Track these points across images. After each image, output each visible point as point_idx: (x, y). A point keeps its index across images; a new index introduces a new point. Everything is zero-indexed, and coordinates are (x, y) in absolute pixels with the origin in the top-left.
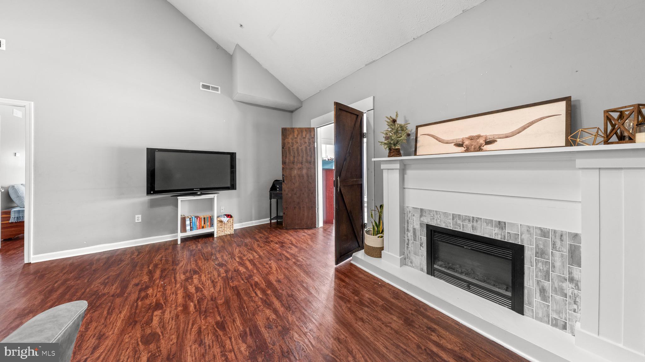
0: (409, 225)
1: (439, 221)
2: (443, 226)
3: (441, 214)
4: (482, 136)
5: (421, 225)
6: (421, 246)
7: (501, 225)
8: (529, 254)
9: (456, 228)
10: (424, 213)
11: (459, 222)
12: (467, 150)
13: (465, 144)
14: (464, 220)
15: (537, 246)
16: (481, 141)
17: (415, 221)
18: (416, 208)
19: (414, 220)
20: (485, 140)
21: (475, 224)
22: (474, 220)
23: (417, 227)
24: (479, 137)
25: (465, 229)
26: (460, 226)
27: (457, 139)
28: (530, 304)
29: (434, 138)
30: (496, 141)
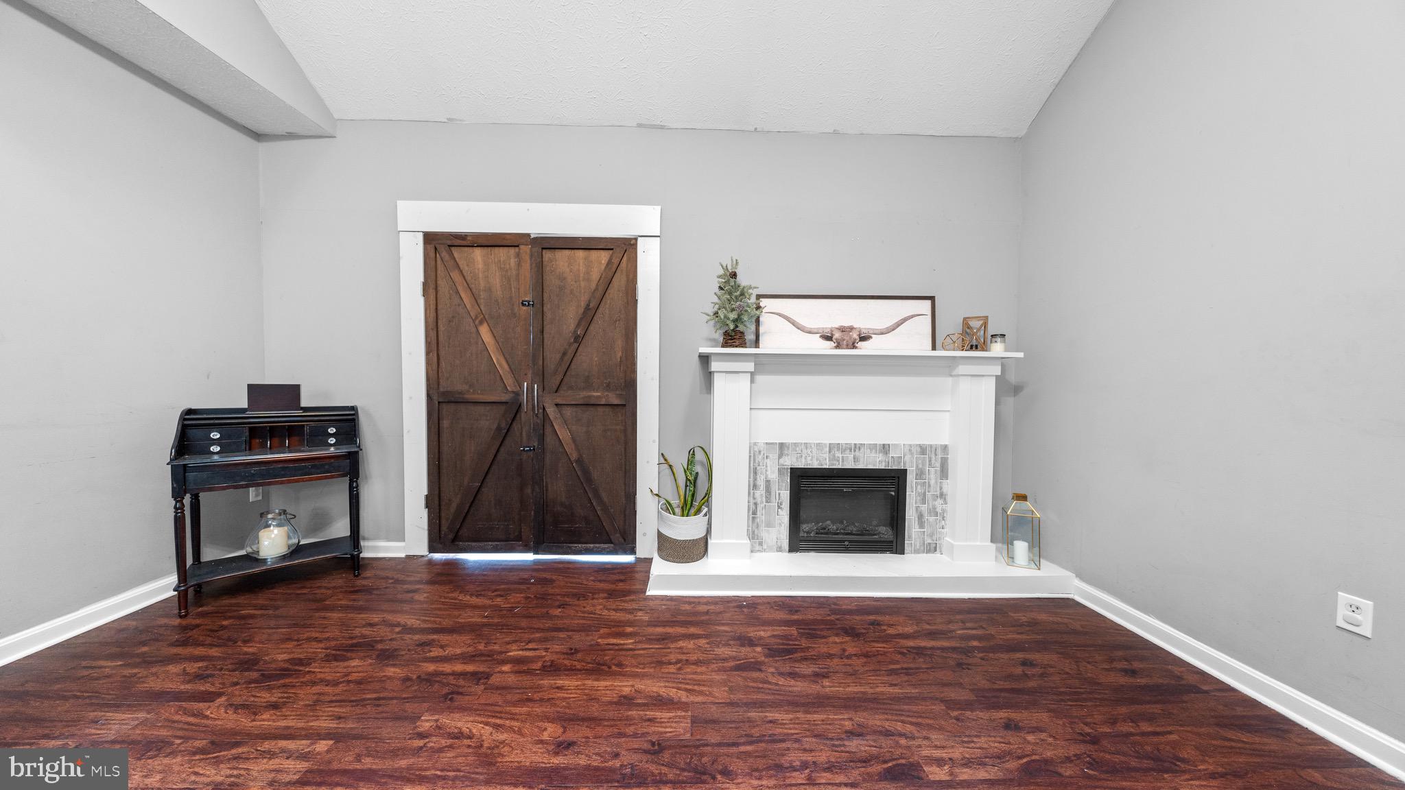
0: (758, 477)
1: (809, 458)
2: (815, 465)
3: (813, 446)
4: (855, 328)
5: (781, 471)
6: (779, 507)
7: (885, 449)
8: (911, 478)
9: (833, 465)
10: (786, 449)
11: (839, 454)
12: (838, 346)
13: (834, 337)
14: (843, 451)
15: (917, 466)
16: (855, 335)
17: (769, 468)
18: (772, 444)
19: (768, 465)
20: (859, 335)
21: (857, 453)
22: (857, 447)
23: (773, 475)
24: (851, 328)
25: (845, 463)
26: (838, 461)
27: (823, 328)
28: (910, 537)
29: (789, 321)
30: (871, 337)
